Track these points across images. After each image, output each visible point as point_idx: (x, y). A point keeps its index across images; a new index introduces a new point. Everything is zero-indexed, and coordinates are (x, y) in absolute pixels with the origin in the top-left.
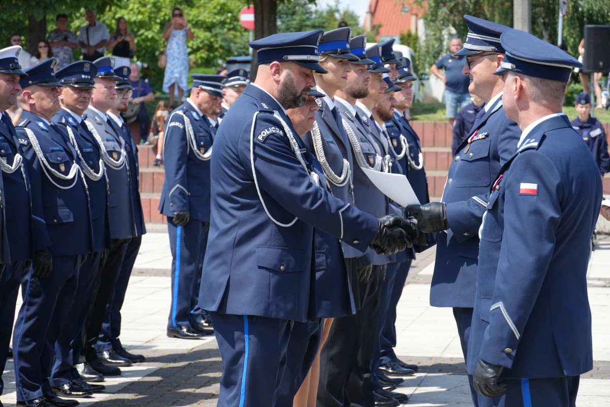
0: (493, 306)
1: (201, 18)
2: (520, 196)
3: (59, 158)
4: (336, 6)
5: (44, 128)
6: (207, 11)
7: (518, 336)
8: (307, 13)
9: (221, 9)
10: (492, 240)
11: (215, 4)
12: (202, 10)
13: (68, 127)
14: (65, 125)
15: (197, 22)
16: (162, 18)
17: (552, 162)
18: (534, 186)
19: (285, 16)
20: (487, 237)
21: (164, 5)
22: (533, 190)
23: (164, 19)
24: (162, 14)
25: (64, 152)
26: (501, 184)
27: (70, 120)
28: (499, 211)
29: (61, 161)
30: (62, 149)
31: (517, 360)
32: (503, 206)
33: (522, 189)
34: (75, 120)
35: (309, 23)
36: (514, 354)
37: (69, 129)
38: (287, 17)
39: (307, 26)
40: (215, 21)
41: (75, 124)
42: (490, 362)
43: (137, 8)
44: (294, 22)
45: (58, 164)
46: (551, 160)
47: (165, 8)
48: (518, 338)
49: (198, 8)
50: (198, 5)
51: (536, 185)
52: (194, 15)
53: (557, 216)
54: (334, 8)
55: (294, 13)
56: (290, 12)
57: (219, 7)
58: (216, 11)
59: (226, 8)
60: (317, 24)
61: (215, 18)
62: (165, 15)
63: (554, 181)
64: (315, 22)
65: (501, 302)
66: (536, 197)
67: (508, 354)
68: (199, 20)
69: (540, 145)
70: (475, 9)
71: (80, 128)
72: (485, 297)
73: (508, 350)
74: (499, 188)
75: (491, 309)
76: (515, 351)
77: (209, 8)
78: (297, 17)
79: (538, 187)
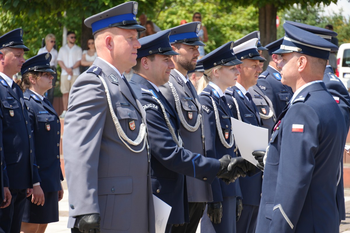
0: (274, 207)
1: (237, 22)
2: (293, 133)
4: (340, 13)
6: (243, 17)
7: (292, 226)
10: (273, 164)
11: (249, 11)
12: (238, 16)
15: (234, 26)
16: (206, 22)
17: (314, 110)
18: (301, 127)
20: (270, 162)
21: (207, 12)
22: (300, 129)
23: (208, 23)
24: (206, 19)
26: (280, 126)
28: (279, 143)
32: (281, 140)
33: (294, 129)
40: (248, 25)
43: (185, 14)
46: (313, 109)
47: (209, 14)
48: (292, 228)
49: (235, 14)
50: (235, 12)
51: (303, 125)
52: (232, 20)
53: (316, 146)
54: (338, 15)
55: (305, 19)
56: (303, 18)
57: (252, 14)
58: (249, 17)
61: (248, 23)
62: (209, 20)
63: (315, 123)
65: (280, 205)
66: (302, 134)
68: (236, 24)
69: (306, 99)
72: (268, 202)
74: (279, 128)
75: (274, 209)
77: (244, 14)
79: (304, 127)
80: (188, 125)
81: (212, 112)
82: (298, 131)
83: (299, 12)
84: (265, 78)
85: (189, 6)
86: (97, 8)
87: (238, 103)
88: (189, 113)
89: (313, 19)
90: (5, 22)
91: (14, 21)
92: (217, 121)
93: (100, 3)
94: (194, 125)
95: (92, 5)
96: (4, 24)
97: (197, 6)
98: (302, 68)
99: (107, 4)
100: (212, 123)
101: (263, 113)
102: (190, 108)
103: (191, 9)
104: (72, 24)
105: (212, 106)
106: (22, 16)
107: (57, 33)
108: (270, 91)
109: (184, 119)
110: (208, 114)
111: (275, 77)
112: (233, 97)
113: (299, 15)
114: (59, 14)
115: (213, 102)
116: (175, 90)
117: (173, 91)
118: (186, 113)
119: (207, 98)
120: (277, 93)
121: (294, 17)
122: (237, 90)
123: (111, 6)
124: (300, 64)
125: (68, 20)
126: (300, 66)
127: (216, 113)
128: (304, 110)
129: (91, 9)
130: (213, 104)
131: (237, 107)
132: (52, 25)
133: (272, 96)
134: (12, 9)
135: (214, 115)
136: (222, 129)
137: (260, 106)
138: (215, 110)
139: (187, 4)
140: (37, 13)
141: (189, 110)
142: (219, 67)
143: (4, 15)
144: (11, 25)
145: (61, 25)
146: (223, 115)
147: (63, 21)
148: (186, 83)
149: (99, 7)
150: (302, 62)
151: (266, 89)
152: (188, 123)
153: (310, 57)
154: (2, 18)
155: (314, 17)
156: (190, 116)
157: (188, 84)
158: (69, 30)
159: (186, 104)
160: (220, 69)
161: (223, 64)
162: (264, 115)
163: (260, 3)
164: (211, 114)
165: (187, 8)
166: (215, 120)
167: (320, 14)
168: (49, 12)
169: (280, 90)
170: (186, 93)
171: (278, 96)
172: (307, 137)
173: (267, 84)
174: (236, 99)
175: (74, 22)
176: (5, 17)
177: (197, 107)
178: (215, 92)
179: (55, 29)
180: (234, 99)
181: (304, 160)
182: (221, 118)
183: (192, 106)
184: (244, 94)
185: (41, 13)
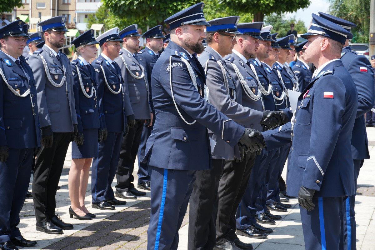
0: (308, 158)
2: (324, 99)
3: (276, 88)
4: (294, 18)
5: (269, 71)
7: (323, 174)
8: (281, 21)
9: (247, 20)
10: (304, 124)
11: (244, 18)
13: (278, 70)
14: (276, 69)
18: (331, 94)
19: (272, 22)
20: (301, 123)
22: (331, 96)
25: (279, 85)
27: (278, 67)
28: (310, 108)
29: (277, 90)
30: (278, 83)
31: (322, 186)
33: (325, 95)
34: (280, 67)
35: (282, 25)
36: (321, 183)
37: (278, 72)
38: (273, 23)
39: (281, 27)
41: (281, 69)
42: (308, 188)
44: (276, 25)
45: (276, 91)
46: (341, 80)
48: (323, 175)
51: (333, 93)
53: (344, 109)
54: (293, 19)
55: (276, 21)
56: (274, 21)
57: (246, 19)
58: (244, 21)
59: (249, 19)
60: (285, 26)
63: (343, 91)
64: (285, 25)
65: (313, 156)
66: (333, 100)
67: (318, 184)
70: (355, 20)
71: (283, 71)
72: (301, 155)
73: (318, 181)
74: (309, 96)
75: (308, 160)
76: (321, 182)
78: (277, 23)
79: (334, 94)
80: (54, 83)
81: (76, 75)
82: (329, 97)
83: (272, 18)
84: (142, 54)
85: (213, 15)
86: (165, 15)
87: (104, 68)
88: (55, 75)
89: (280, 21)
90: (117, 23)
91: (121, 23)
92: (80, 81)
93: (167, 12)
94: (59, 83)
95: (163, 13)
96: (116, 24)
97: (217, 15)
98: (324, 48)
99: (170, 12)
100: (76, 82)
101: (136, 75)
102: (57, 72)
103: (214, 17)
104: (152, 24)
105: (77, 71)
106: (126, 20)
107: (144, 29)
108: (144, 61)
109: (51, 79)
110: (74, 76)
111: (149, 53)
112: (101, 65)
113: (272, 19)
114: (145, 19)
115: (77, 68)
116: (45, 60)
117: (43, 61)
118: (53, 75)
119: (73, 66)
120: (149, 63)
121: (269, 21)
122: (105, 61)
123: (173, 13)
124: (323, 44)
125: (150, 22)
126: (322, 47)
127: (79, 76)
128: (333, 81)
129: (162, 16)
130: (77, 70)
131: (103, 71)
132: (141, 25)
133: (145, 65)
134: (119, 15)
135: (78, 77)
136: (84, 86)
137: (135, 71)
138: (78, 73)
139: (212, 14)
140: (133, 17)
141: (56, 73)
142: (84, 45)
143: (116, 19)
144: (120, 25)
145: (146, 25)
146: (85, 77)
147: (147, 23)
148: (56, 56)
149: (166, 14)
150: (324, 43)
151: (142, 60)
152: (55, 82)
153: (331, 40)
154: (115, 21)
155: (280, 20)
156: (56, 77)
157: (57, 56)
158: (150, 27)
159: (54, 69)
160: (85, 47)
161: (86, 44)
162: (137, 77)
163: (255, 12)
164: (75, 76)
165: (212, 16)
166: (79, 80)
167: (283, 19)
168: (139, 17)
169: (151, 61)
170: (54, 63)
171: (150, 65)
172: (337, 102)
173: (143, 57)
174: (103, 66)
175: (153, 23)
176: (117, 20)
177: (63, 72)
178: (81, 62)
179: (143, 27)
180: (102, 67)
181: (335, 121)
182: (82, 78)
183: (58, 71)
184: (110, 63)
185: (135, 18)
